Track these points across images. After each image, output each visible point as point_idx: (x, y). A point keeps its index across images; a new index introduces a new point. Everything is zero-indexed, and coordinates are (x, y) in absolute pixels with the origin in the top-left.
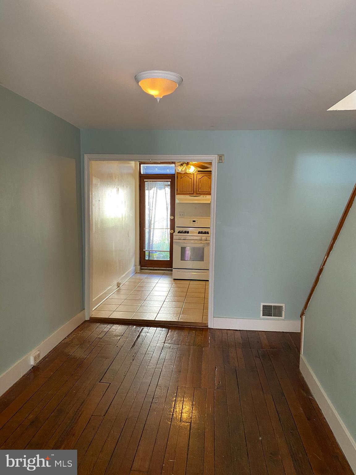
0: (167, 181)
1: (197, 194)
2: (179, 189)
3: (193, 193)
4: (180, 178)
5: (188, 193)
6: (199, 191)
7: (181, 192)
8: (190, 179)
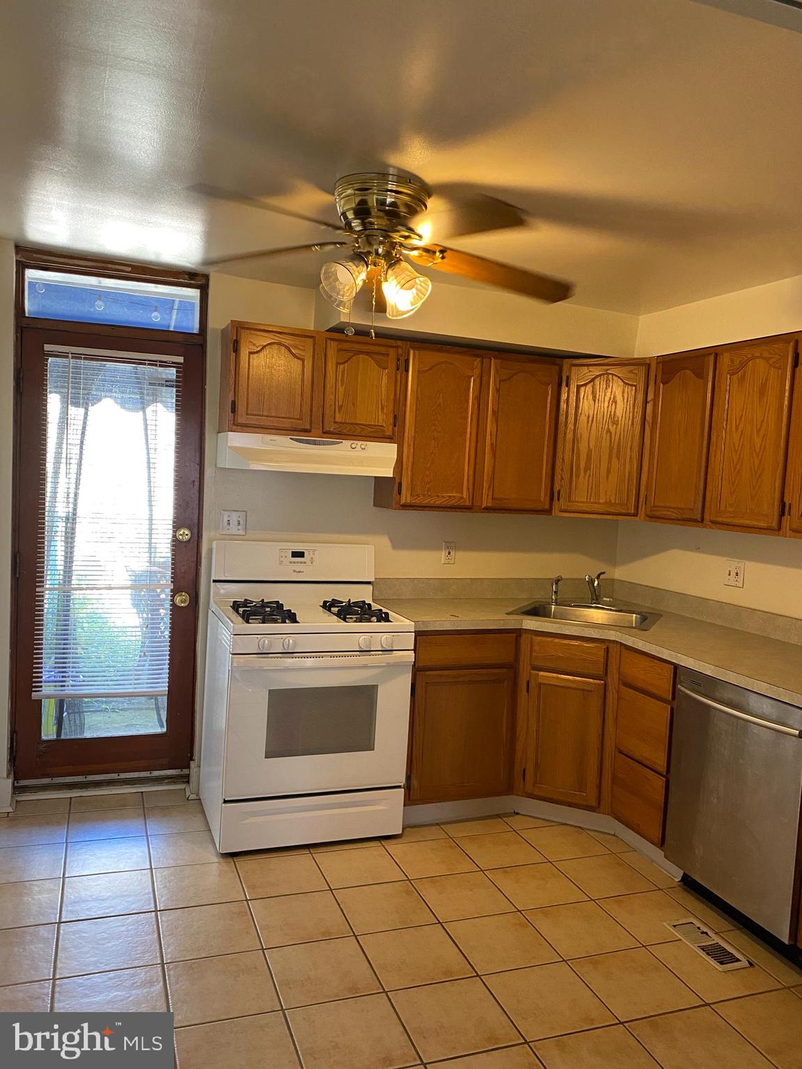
1: (326, 433)
2: (241, 407)
3: (308, 427)
4: (251, 353)
5: (286, 424)
6: (337, 420)
7: (253, 420)
8: (298, 358)
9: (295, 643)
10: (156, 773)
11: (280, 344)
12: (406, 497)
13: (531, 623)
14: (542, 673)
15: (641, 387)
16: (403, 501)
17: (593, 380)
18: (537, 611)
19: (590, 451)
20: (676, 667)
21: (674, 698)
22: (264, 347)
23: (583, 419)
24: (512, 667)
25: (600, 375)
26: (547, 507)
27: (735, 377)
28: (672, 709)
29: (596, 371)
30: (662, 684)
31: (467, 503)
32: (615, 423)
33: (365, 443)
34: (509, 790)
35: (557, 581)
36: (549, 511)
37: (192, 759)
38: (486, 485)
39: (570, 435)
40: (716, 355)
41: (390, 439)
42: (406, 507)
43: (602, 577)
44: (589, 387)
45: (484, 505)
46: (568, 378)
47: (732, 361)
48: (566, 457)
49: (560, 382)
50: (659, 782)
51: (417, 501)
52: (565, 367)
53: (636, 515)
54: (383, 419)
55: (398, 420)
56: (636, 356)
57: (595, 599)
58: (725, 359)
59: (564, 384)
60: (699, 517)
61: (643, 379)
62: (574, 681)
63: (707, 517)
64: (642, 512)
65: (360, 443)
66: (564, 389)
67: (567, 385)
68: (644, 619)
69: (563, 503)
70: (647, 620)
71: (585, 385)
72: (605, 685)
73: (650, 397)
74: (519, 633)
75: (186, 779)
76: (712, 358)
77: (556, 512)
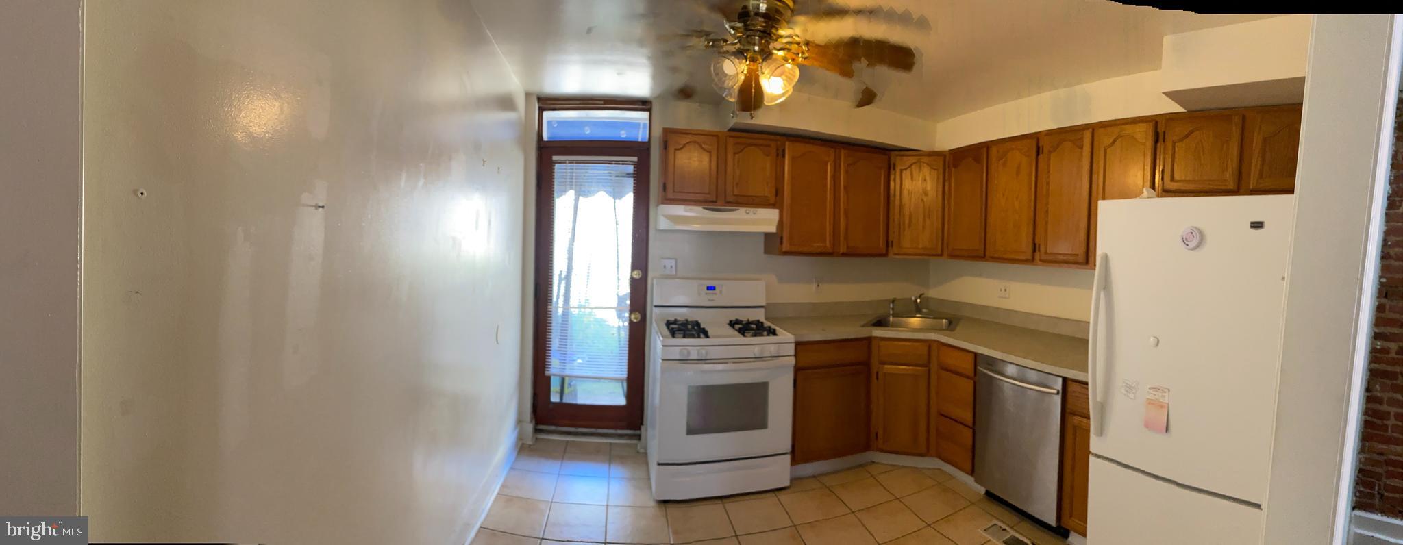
0: (624, 163)
1: (728, 203)
2: (670, 186)
3: (714, 199)
4: (676, 149)
5: (700, 197)
6: (735, 194)
7: (679, 196)
8: (707, 151)
9: (707, 353)
10: (620, 432)
11: (695, 142)
12: (786, 247)
13: (878, 332)
14: (886, 366)
15: (941, 170)
16: (784, 249)
17: (910, 166)
18: (881, 323)
19: (910, 212)
20: (976, 355)
21: (975, 374)
22: (685, 145)
23: (905, 193)
24: (866, 364)
25: (914, 163)
26: (884, 252)
27: (1000, 162)
28: (975, 383)
29: (913, 159)
30: (966, 365)
31: (830, 251)
32: (926, 194)
33: (755, 209)
34: (867, 448)
35: (893, 301)
36: (885, 255)
37: (642, 424)
38: (842, 238)
39: (897, 203)
40: (988, 148)
41: (773, 206)
42: (786, 253)
43: (923, 296)
44: (908, 171)
45: (841, 251)
46: (894, 164)
47: (998, 151)
48: (896, 220)
49: (890, 168)
50: (968, 433)
51: (794, 249)
52: (892, 158)
53: (941, 255)
54: (768, 192)
55: (778, 192)
56: (936, 150)
57: (917, 310)
58: (994, 151)
59: (892, 169)
60: (982, 255)
61: (941, 166)
62: (908, 370)
63: (987, 253)
64: (946, 253)
65: (752, 209)
66: (892, 172)
67: (894, 169)
68: (950, 323)
69: (895, 249)
70: (952, 324)
71: (906, 169)
72: (929, 371)
73: (947, 178)
74: (869, 340)
75: (639, 437)
76: (985, 149)
77: (891, 255)
